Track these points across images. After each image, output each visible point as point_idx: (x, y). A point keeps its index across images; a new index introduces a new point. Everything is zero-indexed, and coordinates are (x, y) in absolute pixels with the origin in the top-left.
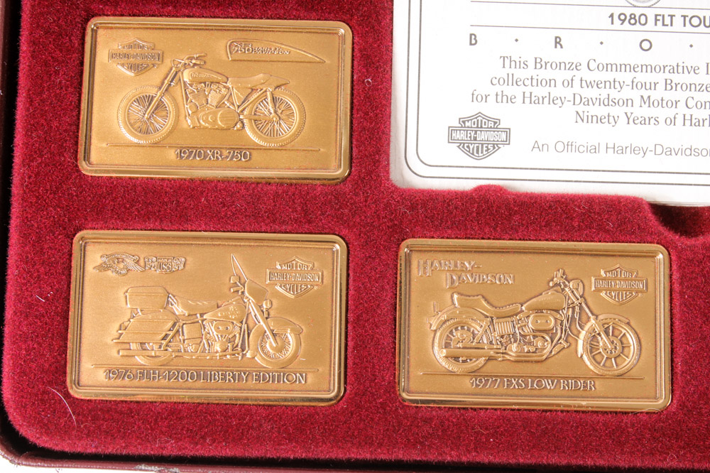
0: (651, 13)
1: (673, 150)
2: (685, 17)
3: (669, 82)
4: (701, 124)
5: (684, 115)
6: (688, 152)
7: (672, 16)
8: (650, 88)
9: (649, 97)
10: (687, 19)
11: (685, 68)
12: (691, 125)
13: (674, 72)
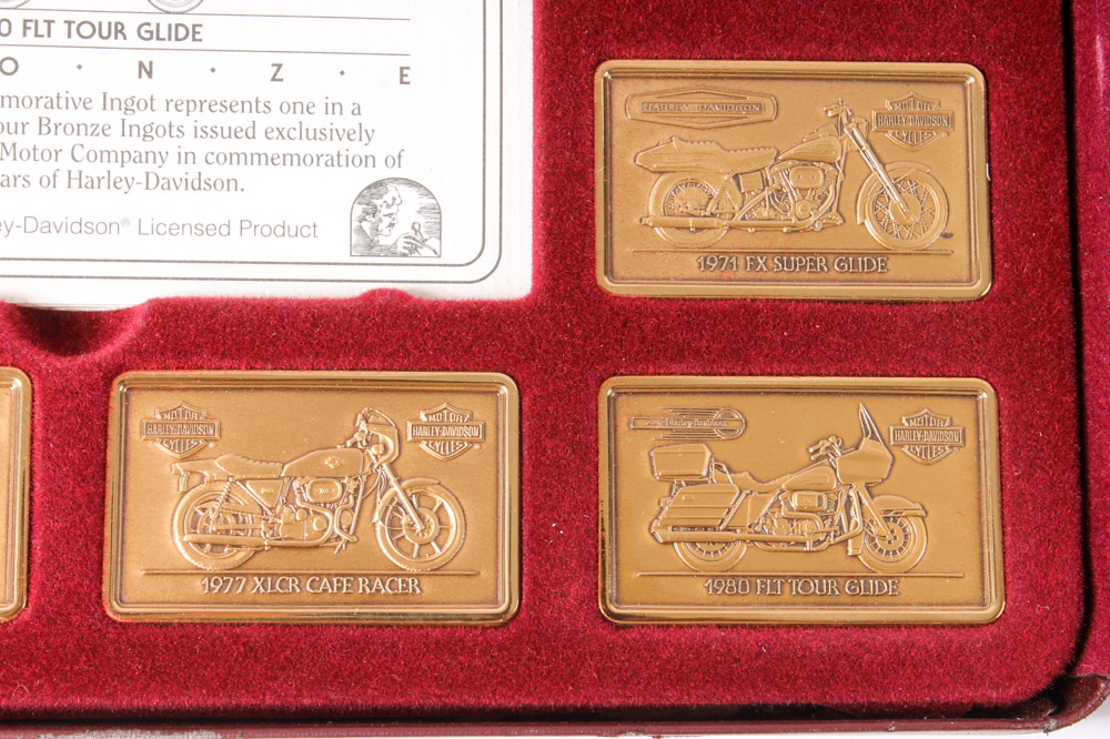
0: (17, 19)
1: (52, 226)
2: (69, 23)
3: (45, 121)
4: (96, 184)
5: (70, 172)
6: (76, 228)
7: (49, 22)
8: (16, 132)
9: (14, 145)
10: (74, 27)
11: (70, 101)
12: (80, 187)
13: (52, 107)
